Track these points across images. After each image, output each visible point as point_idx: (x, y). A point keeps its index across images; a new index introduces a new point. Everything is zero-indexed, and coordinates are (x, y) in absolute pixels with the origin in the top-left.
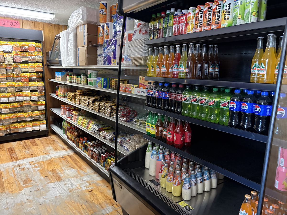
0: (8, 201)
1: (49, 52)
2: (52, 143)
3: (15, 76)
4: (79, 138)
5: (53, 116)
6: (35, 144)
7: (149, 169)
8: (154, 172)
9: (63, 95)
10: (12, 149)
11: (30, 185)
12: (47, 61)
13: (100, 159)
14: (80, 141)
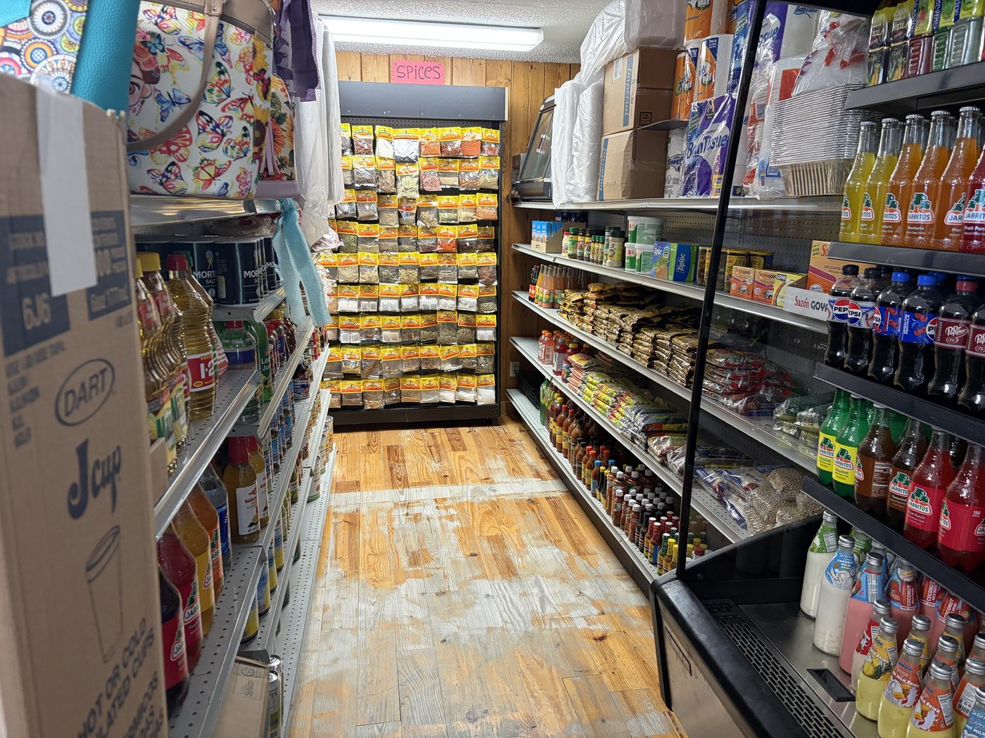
0: (362, 606)
1: (519, 157)
2: (507, 448)
3: (421, 234)
4: (584, 446)
5: (518, 363)
6: (458, 446)
7: (813, 619)
8: (834, 638)
9: (548, 297)
10: (399, 451)
11: (425, 573)
12: (513, 186)
13: (644, 534)
14: (585, 457)
